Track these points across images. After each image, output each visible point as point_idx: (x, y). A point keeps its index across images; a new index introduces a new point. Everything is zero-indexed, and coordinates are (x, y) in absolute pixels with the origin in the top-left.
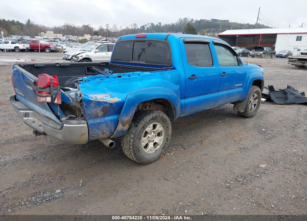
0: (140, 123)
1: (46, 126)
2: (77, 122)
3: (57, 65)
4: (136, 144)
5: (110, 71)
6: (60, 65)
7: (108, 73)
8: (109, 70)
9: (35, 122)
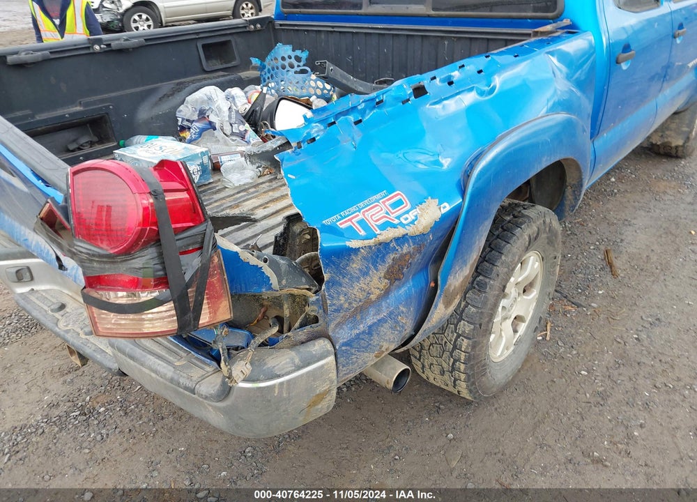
0: (493, 275)
1: (132, 362)
2: (297, 361)
3: (97, 47)
4: (478, 355)
5: (298, 53)
6: (109, 45)
7: (293, 61)
8: (293, 50)
9: (67, 309)
